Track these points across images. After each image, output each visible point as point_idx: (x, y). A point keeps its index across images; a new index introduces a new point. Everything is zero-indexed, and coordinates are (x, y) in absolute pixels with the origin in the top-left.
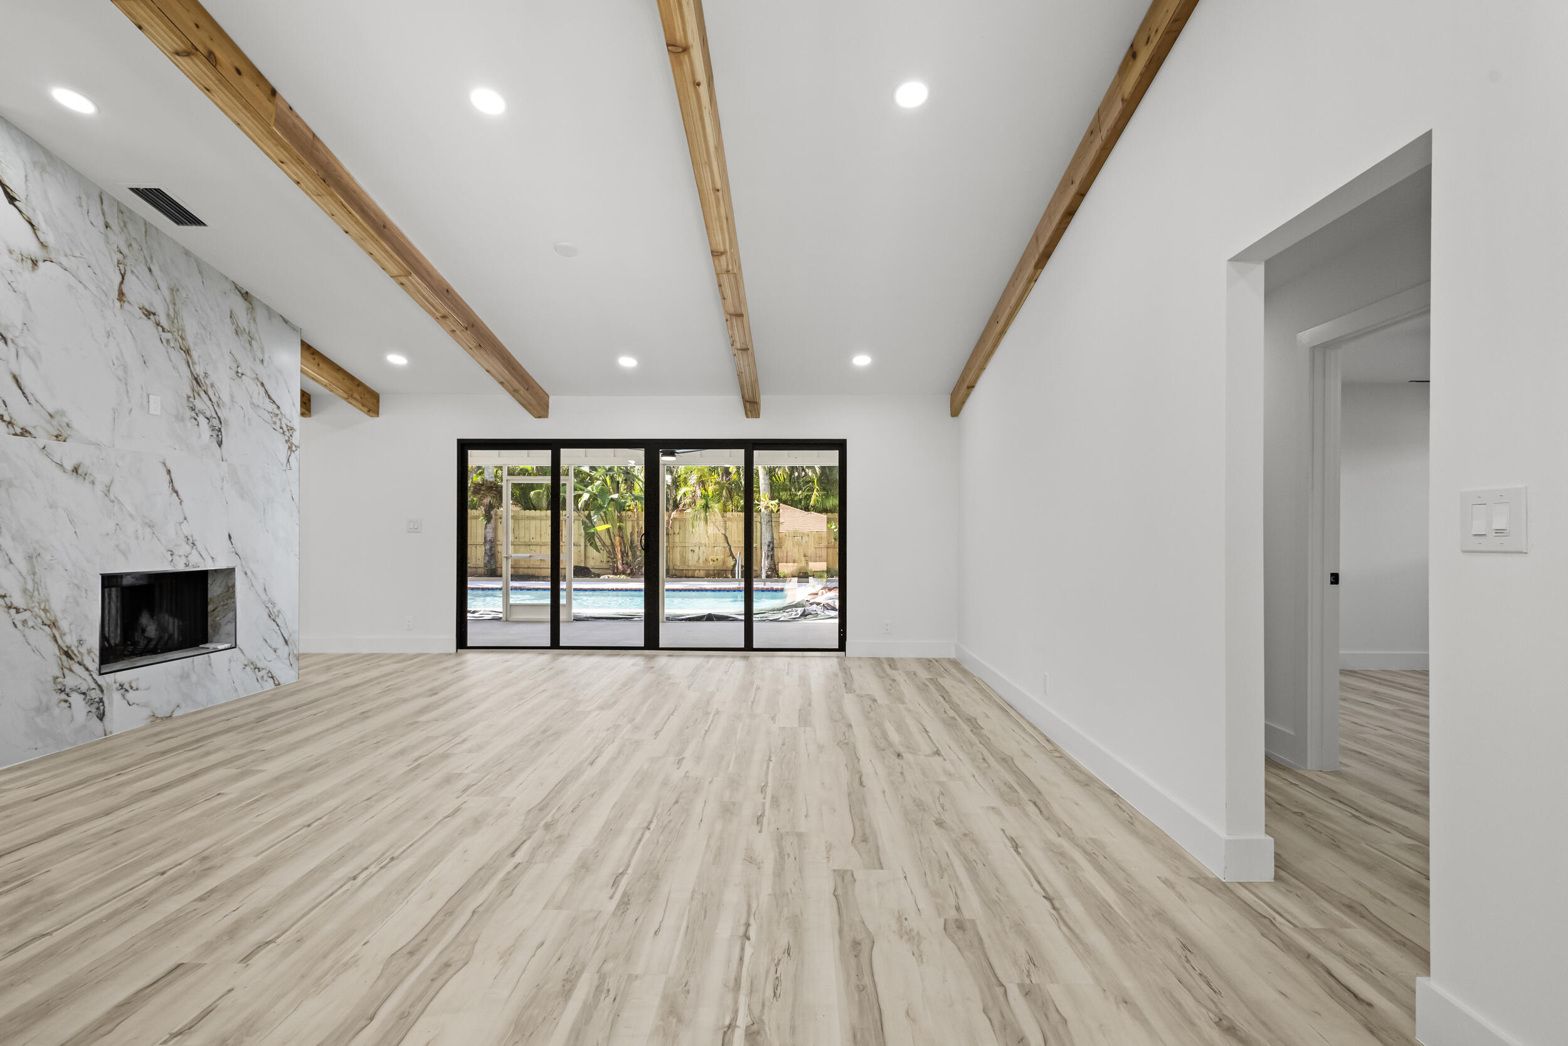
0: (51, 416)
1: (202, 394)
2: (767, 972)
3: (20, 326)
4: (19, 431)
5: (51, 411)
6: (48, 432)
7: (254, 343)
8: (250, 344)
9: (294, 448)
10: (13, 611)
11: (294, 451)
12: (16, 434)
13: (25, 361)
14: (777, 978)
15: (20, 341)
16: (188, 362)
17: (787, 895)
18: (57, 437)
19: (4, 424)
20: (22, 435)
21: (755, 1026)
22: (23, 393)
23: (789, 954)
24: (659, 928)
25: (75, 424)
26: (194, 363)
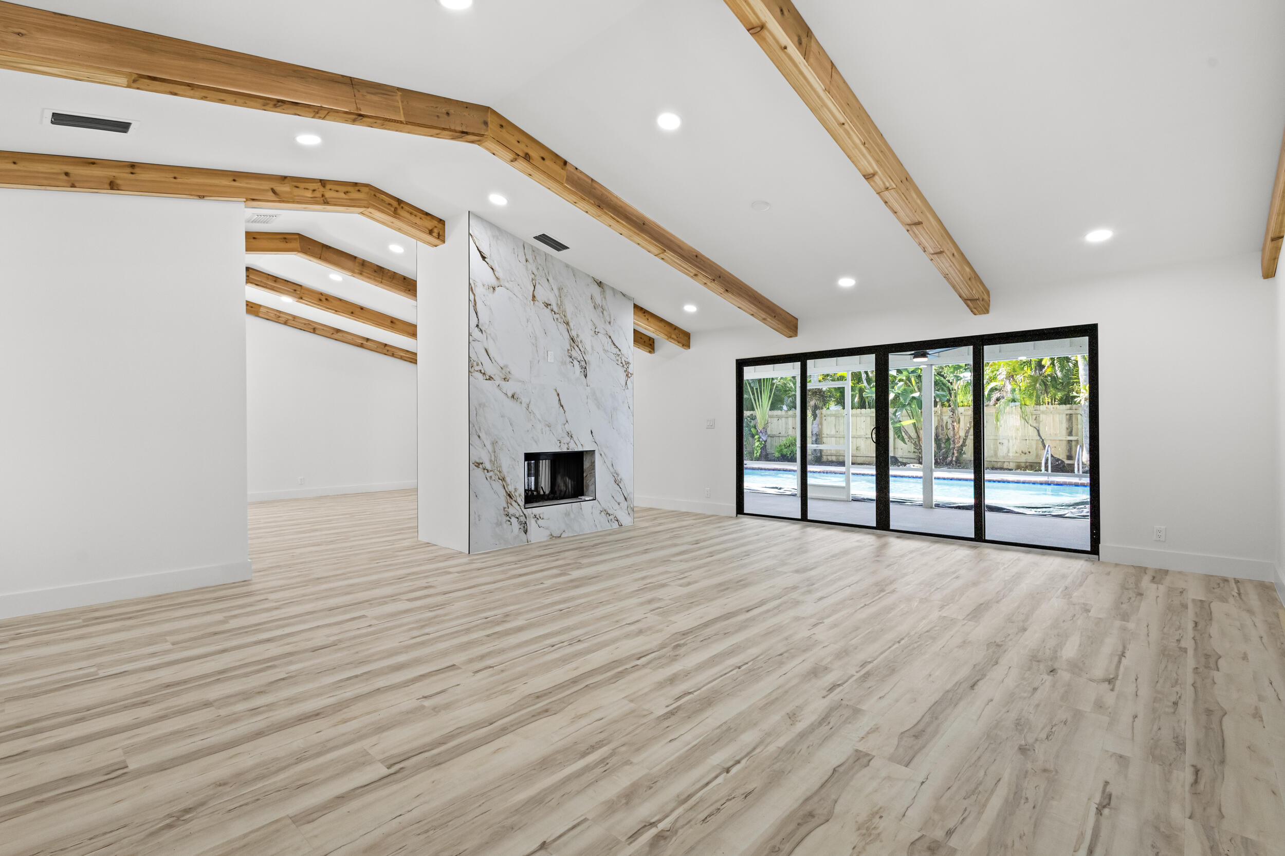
0: (502, 368)
1: (576, 347)
2: (716, 801)
3: (488, 323)
4: (488, 377)
5: (502, 366)
6: (500, 377)
7: (605, 312)
8: (603, 313)
9: (630, 375)
10: (486, 471)
11: (629, 377)
12: (487, 380)
13: (490, 341)
14: (719, 809)
15: (488, 331)
16: (568, 330)
17: (794, 753)
18: (504, 379)
19: (482, 374)
20: (489, 379)
21: (668, 833)
22: (490, 358)
23: (746, 797)
24: (676, 739)
25: (512, 372)
26: (571, 330)
